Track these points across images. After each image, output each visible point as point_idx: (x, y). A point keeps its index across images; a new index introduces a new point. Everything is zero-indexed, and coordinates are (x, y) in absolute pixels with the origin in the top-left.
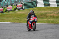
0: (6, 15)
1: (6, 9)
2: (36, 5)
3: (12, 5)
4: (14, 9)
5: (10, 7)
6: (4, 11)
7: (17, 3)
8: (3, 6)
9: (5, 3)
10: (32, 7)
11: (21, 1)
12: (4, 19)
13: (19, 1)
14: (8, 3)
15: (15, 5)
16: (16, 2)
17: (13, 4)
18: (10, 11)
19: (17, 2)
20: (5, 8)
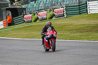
0: (37, 26)
1: (36, 16)
2: (87, 10)
3: (45, 9)
4: (49, 16)
5: (43, 14)
6: (34, 19)
7: (54, 7)
8: (31, 11)
9: (35, 6)
10: (80, 14)
11: (62, 4)
12: (33, 33)
13: (57, 3)
14: (39, 7)
15: (50, 11)
16: (52, 5)
17: (48, 8)
18: (43, 19)
19: (54, 5)
20: (34, 15)
